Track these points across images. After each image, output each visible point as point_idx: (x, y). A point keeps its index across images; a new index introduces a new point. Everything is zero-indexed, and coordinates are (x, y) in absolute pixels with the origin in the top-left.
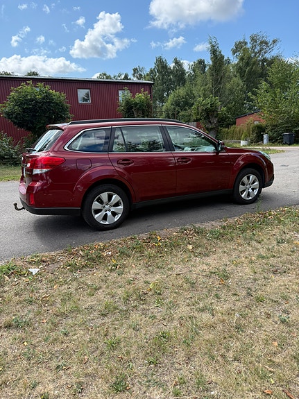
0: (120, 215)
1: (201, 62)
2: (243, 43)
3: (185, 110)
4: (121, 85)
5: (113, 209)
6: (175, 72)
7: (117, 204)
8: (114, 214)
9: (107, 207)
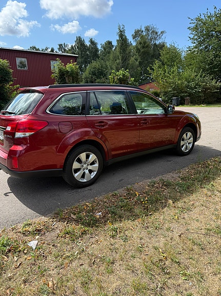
0: (95, 173)
1: (110, 43)
2: (140, 31)
3: (100, 78)
4: (53, 56)
5: (90, 167)
6: (91, 49)
7: (93, 163)
8: (91, 171)
9: (85, 166)
